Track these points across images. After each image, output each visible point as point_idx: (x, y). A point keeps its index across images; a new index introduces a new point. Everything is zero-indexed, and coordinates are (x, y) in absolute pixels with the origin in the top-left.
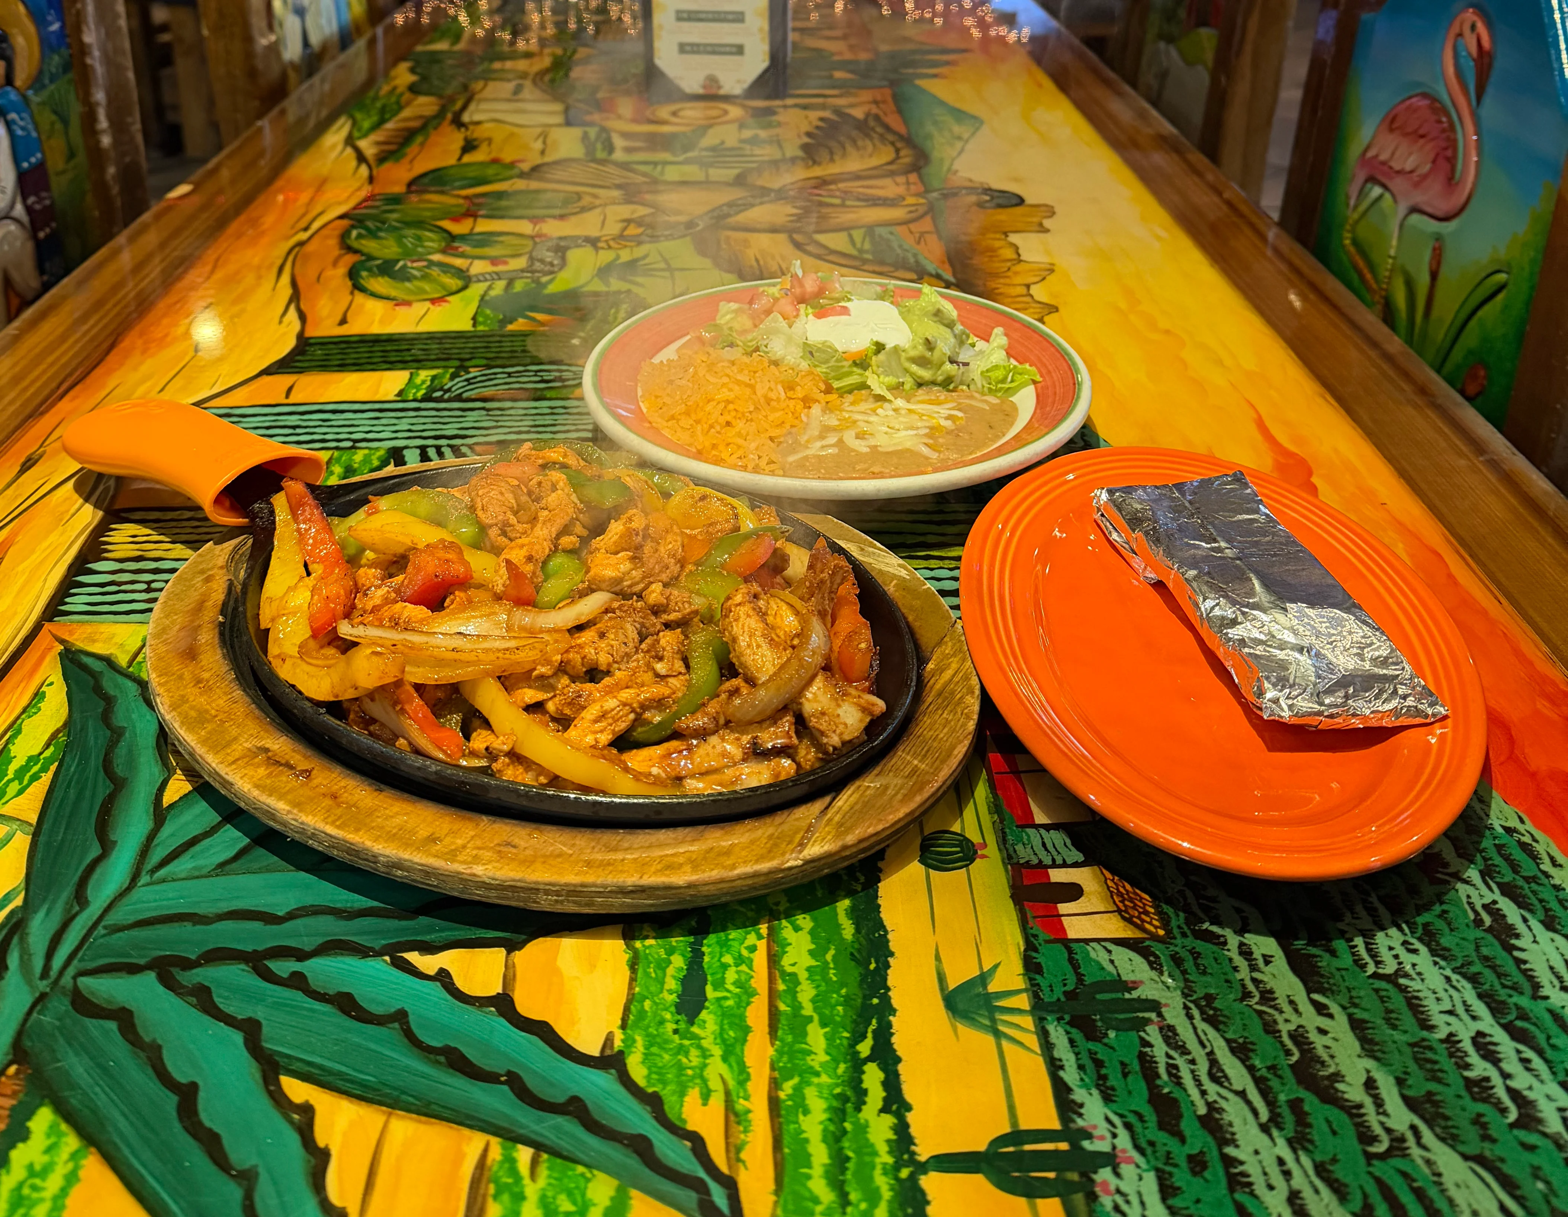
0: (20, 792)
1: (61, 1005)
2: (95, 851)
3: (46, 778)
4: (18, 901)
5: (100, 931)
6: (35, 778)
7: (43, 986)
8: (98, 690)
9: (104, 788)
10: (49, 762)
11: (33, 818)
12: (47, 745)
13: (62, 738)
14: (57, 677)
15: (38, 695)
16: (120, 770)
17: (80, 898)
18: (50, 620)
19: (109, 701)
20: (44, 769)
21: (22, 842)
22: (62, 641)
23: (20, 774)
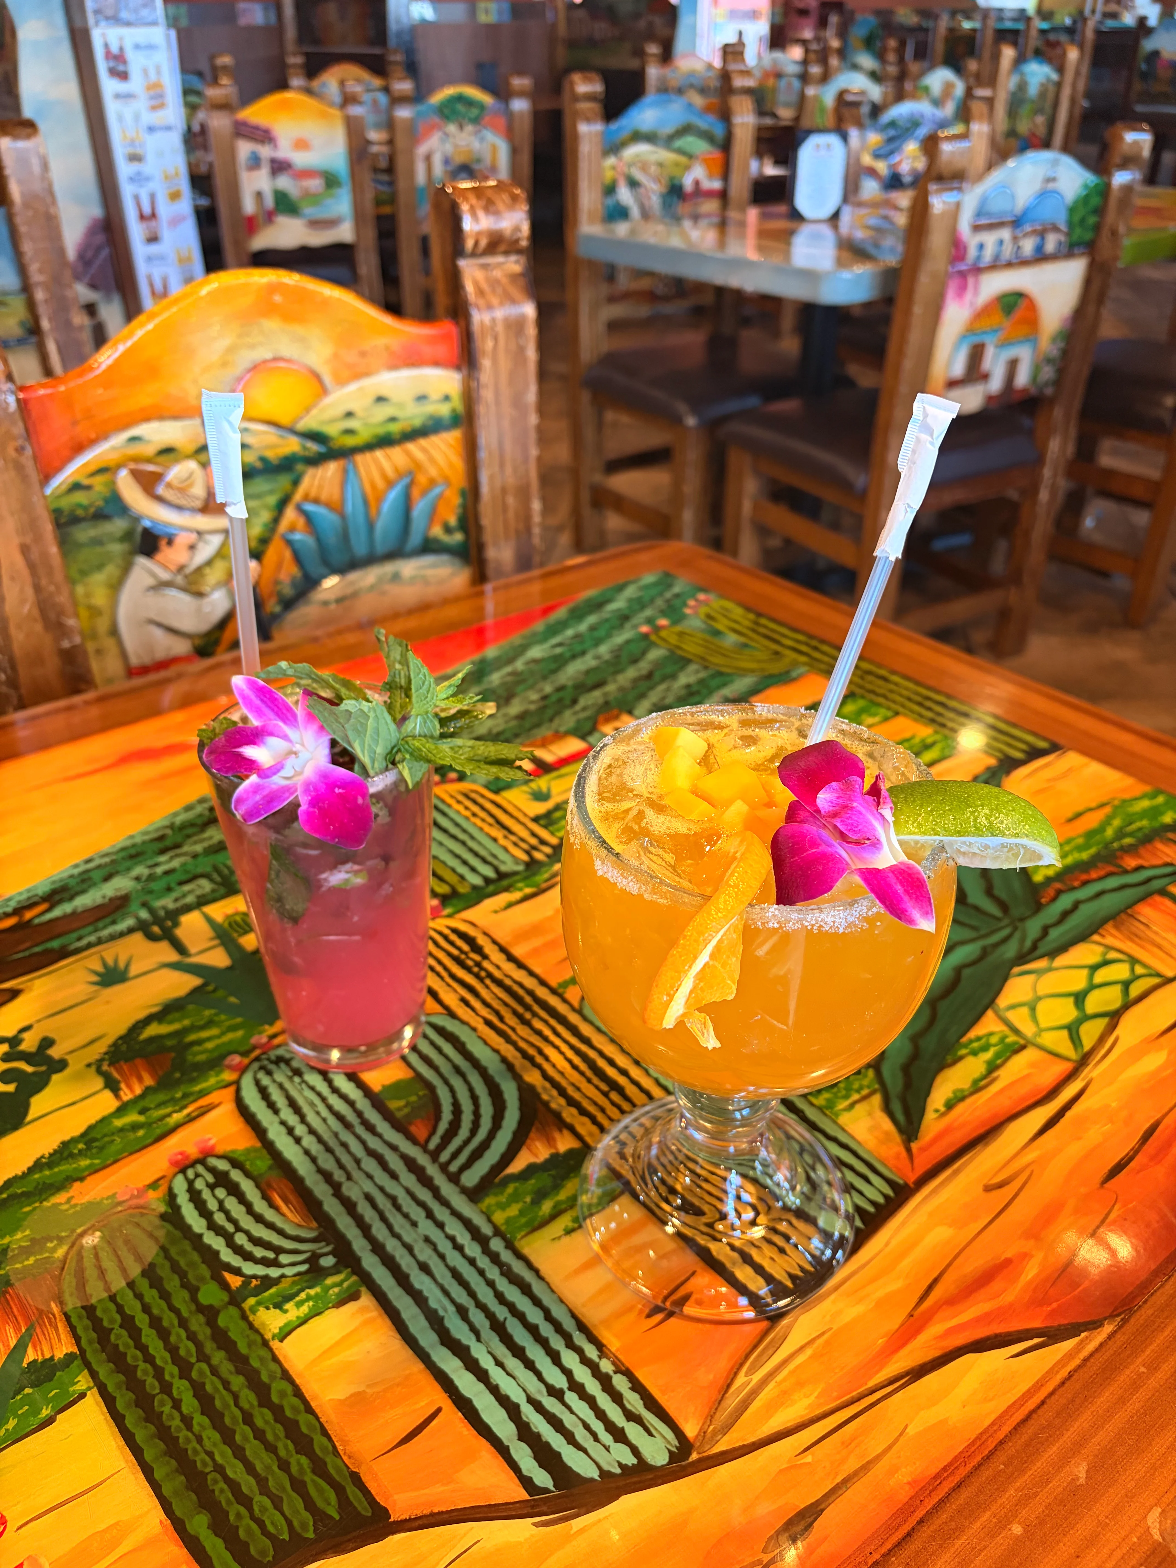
0: (991, 1034)
1: (1016, 912)
2: (966, 972)
3: (972, 1034)
4: (1016, 970)
5: (982, 932)
6: (978, 1039)
7: (1019, 924)
8: (908, 1084)
9: (943, 1006)
10: (966, 1046)
11: (990, 1013)
12: (961, 1058)
13: (949, 1059)
14: (930, 1115)
15: (950, 1106)
16: (927, 1012)
17: (985, 953)
18: (906, 1185)
19: (906, 1069)
20: (971, 1041)
21: (1003, 1002)
22: (909, 1150)
23: (985, 1048)
